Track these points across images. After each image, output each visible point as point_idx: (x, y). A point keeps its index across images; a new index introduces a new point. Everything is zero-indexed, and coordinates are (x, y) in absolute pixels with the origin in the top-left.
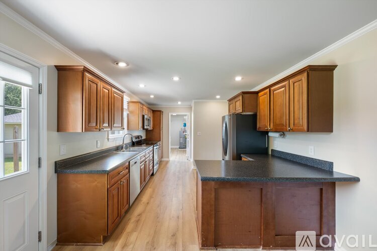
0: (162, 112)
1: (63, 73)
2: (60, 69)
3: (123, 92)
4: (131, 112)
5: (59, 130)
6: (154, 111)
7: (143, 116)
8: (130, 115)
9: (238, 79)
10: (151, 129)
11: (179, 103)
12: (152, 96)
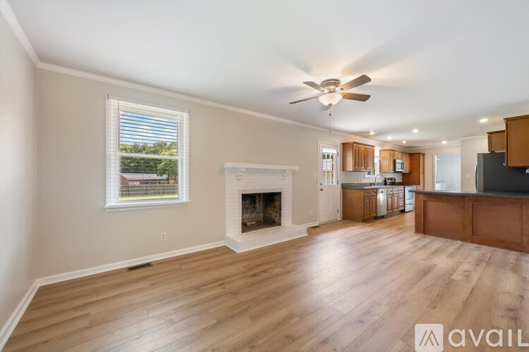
0: (424, 154)
1: (345, 146)
2: (343, 144)
3: (374, 146)
4: (383, 158)
5: (343, 170)
6: (411, 155)
7: (395, 161)
8: (382, 160)
9: (484, 120)
10: (407, 171)
11: (444, 142)
12: (404, 142)
